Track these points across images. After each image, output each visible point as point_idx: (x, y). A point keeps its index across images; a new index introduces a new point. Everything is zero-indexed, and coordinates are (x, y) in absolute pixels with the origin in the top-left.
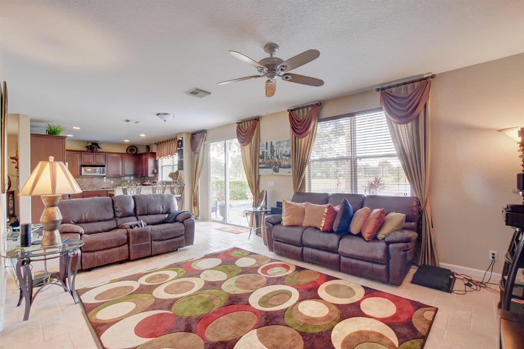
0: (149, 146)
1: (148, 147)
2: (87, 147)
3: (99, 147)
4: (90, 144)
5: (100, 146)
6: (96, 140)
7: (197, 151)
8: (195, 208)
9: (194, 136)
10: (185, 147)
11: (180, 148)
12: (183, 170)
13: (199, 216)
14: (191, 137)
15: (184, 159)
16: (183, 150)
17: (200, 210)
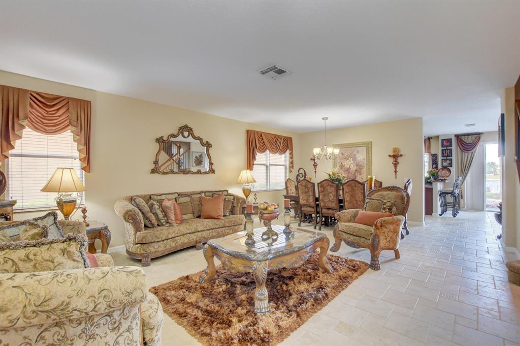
7: (473, 150)
8: (461, 201)
9: (463, 137)
10: (454, 147)
11: (446, 148)
12: (451, 166)
13: (464, 207)
14: (456, 138)
15: (454, 158)
16: (451, 149)
17: (466, 202)
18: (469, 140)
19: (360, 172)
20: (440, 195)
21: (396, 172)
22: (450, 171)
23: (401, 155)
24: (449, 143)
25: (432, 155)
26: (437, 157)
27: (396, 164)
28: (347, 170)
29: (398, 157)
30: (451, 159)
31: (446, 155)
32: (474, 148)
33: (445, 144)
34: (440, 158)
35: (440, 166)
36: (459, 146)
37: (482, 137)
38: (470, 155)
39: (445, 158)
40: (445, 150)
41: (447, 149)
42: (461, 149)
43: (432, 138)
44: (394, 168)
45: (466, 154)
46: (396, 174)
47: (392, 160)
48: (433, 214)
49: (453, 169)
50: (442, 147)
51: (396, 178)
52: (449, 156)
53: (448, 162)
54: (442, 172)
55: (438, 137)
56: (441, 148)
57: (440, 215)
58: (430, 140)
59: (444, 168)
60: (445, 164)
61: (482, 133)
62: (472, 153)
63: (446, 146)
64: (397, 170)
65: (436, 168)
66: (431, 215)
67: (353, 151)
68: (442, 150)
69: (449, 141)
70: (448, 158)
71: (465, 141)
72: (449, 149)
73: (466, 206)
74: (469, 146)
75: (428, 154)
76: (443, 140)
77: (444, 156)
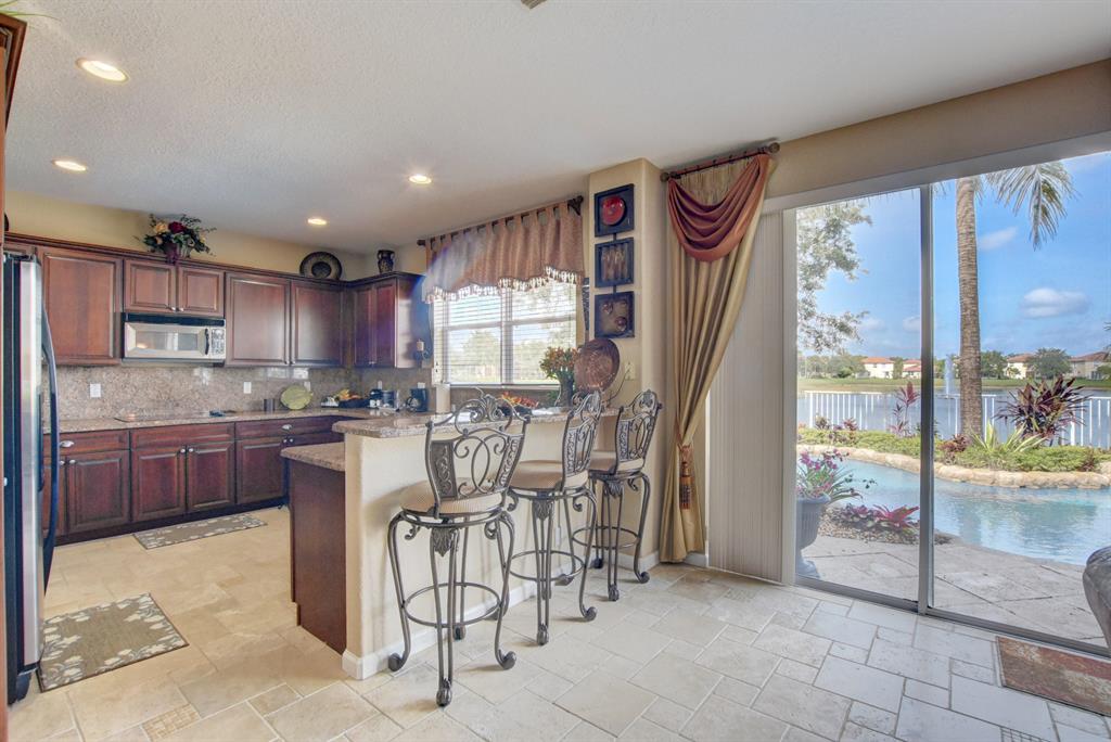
0: (390, 253)
1: (386, 256)
2: (150, 240)
3: (200, 246)
4: (163, 228)
5: (203, 238)
6: (190, 214)
7: (728, 244)
8: (682, 516)
9: (691, 178)
10: (645, 230)
11: (610, 239)
12: (630, 335)
13: (703, 551)
15: (642, 286)
16: (631, 242)
17: (707, 524)
18: (710, 188)
22: (614, 360)
24: (621, 210)
25: (585, 280)
30: (631, 295)
32: (732, 227)
33: (608, 213)
34: (591, 293)
35: (590, 337)
36: (669, 224)
37: (781, 172)
38: (718, 265)
39: (610, 290)
40: (609, 251)
41: (616, 245)
42: (680, 240)
43: (580, 200)
45: (704, 265)
49: (638, 348)
50: (598, 233)
52: (624, 282)
53: (619, 308)
56: (593, 243)
58: (580, 207)
59: (602, 340)
60: (608, 323)
61: (775, 147)
62: (727, 257)
63: (614, 229)
68: (599, 249)
69: (621, 197)
70: (619, 289)
71: (699, 198)
72: (623, 243)
73: (707, 543)
74: (714, 221)
75: (573, 277)
76: (598, 197)
77: (604, 278)
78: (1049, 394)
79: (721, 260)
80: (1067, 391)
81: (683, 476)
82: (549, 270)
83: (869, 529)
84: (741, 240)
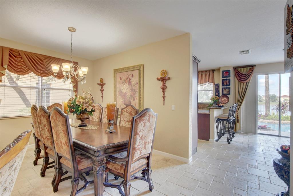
7: (247, 81)
8: (237, 124)
9: (239, 69)
10: (232, 77)
11: (225, 78)
12: (230, 94)
13: (240, 130)
14: (234, 70)
15: (232, 87)
16: (230, 79)
17: (241, 125)
18: (244, 71)
19: (134, 98)
20: (217, 122)
21: (164, 97)
22: (228, 98)
23: (169, 79)
24: (228, 74)
25: (215, 84)
26: (219, 86)
27: (164, 88)
28: (124, 96)
29: (166, 80)
30: (230, 88)
31: (226, 84)
32: (248, 78)
33: (225, 74)
34: (221, 87)
35: (221, 94)
36: (236, 76)
37: (255, 69)
38: (245, 84)
39: (225, 87)
40: (225, 80)
41: (227, 79)
42: (237, 79)
43: (215, 70)
44: (162, 93)
45: (242, 84)
46: (164, 100)
47: (160, 83)
48: (210, 139)
49: (231, 97)
50: (223, 77)
51: (164, 105)
52: (228, 86)
53: (227, 90)
54: (222, 99)
55: (219, 69)
56: (221, 79)
57: (217, 141)
58: (214, 71)
59: (224, 95)
60: (225, 92)
61: (255, 66)
62: (247, 83)
63: (226, 77)
64: (165, 95)
65: (218, 95)
66: (209, 140)
67: (129, 75)
68: (223, 80)
69: (228, 72)
70: (227, 87)
71: (241, 72)
72: (228, 79)
73: (241, 129)
74: (245, 77)
75: (212, 83)
76: (223, 71)
77: (224, 85)
78: (283, 105)
79: (246, 83)
80: (287, 105)
81: (238, 117)
82: (208, 82)
83: (260, 129)
84: (249, 80)
